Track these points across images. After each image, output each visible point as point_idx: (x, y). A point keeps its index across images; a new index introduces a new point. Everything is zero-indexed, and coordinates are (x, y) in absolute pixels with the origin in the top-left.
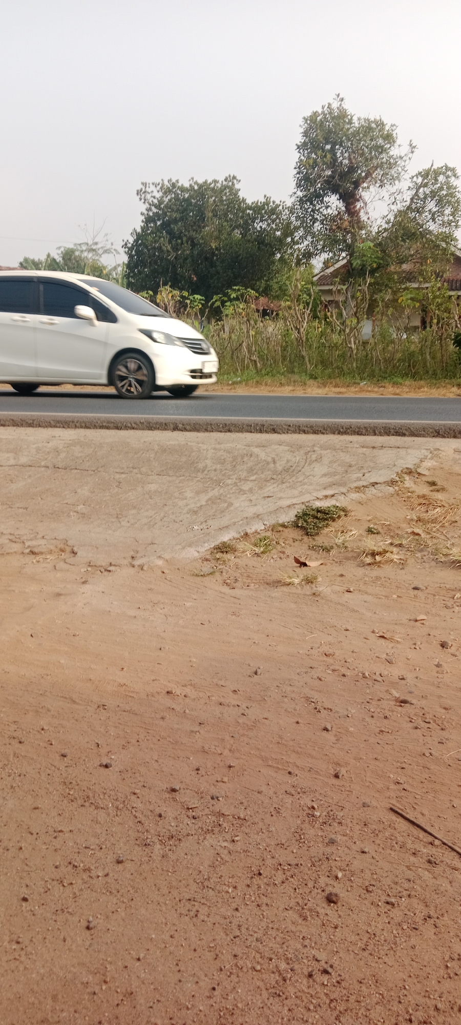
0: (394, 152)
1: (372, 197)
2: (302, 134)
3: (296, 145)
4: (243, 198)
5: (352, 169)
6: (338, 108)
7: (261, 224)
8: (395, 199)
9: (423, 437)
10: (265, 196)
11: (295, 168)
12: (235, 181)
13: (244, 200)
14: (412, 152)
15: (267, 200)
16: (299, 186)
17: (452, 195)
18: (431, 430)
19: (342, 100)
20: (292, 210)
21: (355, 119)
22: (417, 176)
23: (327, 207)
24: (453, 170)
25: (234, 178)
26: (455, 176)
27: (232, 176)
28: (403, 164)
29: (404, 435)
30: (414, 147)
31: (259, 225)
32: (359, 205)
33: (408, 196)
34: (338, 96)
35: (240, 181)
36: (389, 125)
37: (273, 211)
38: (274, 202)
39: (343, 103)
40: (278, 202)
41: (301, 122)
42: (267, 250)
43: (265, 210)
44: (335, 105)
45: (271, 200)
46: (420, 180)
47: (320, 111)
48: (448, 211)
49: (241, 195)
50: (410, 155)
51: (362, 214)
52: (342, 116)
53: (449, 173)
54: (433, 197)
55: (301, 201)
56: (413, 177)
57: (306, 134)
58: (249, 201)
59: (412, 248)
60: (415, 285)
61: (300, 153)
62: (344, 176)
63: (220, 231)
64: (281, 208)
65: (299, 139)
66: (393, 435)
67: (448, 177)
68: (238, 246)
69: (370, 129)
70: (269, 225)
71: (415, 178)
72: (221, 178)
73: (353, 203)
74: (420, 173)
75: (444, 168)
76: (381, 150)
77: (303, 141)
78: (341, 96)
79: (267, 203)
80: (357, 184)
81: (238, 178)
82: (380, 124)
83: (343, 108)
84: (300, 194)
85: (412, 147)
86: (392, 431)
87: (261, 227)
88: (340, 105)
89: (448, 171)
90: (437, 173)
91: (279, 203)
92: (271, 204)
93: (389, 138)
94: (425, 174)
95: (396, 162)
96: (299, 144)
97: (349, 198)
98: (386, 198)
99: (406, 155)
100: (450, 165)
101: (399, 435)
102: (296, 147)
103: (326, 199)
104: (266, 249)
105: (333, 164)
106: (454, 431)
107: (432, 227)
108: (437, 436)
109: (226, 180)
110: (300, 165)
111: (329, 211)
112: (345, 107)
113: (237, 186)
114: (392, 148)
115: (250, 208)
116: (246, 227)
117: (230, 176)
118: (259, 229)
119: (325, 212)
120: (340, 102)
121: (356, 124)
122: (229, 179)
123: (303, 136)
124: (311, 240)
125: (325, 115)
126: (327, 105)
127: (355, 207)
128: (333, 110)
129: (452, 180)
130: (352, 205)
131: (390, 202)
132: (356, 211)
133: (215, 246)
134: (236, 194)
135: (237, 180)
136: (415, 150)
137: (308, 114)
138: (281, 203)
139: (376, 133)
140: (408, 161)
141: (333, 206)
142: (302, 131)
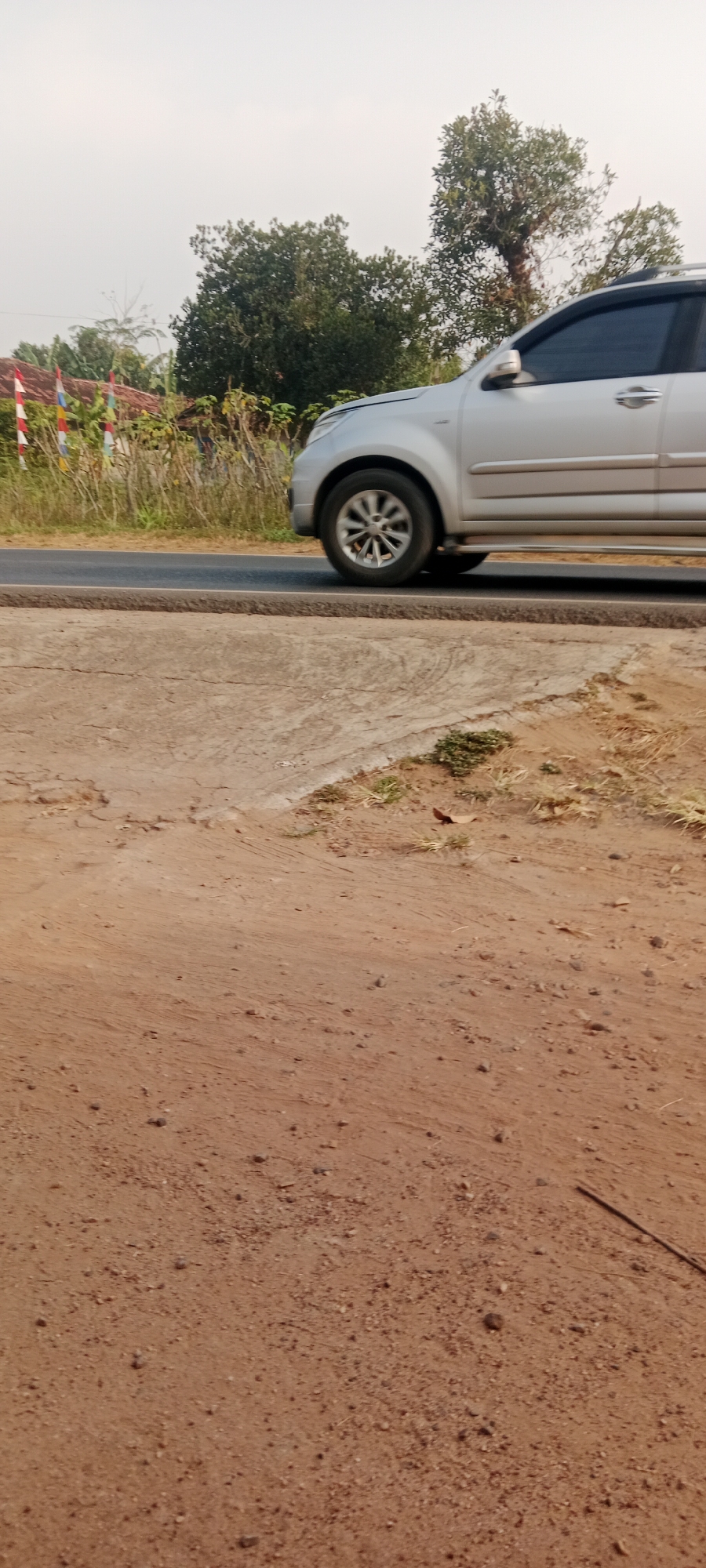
0: (582, 182)
1: (548, 252)
2: (442, 153)
3: (434, 169)
4: (352, 251)
5: (518, 208)
6: (496, 111)
7: (380, 292)
8: (583, 255)
9: (625, 625)
10: (386, 249)
11: (432, 205)
12: (340, 225)
13: (354, 255)
14: (609, 183)
15: (388, 255)
16: (437, 233)
17: (667, 252)
18: (637, 616)
19: (502, 99)
20: (427, 272)
21: (522, 130)
22: (615, 220)
23: (480, 267)
24: (670, 212)
25: (339, 219)
26: (673, 221)
27: (336, 216)
28: (595, 201)
29: (596, 623)
30: (612, 176)
31: (377, 294)
32: (528, 264)
33: (602, 251)
34: (496, 92)
35: (347, 224)
36: (574, 140)
37: (399, 273)
38: (399, 258)
39: (503, 104)
40: (405, 258)
41: (441, 133)
42: (390, 333)
43: (385, 270)
44: (492, 108)
45: (396, 255)
46: (620, 227)
47: (469, 116)
49: (350, 246)
50: (606, 188)
51: (533, 278)
52: (502, 125)
53: (665, 217)
54: (639, 255)
55: (442, 257)
56: (610, 222)
57: (447, 152)
58: (362, 256)
61: (438, 181)
62: (504, 218)
63: (318, 303)
64: (410, 267)
65: (438, 160)
66: (580, 623)
67: (662, 223)
68: (346, 327)
69: (545, 145)
70: (392, 294)
71: (613, 223)
72: (319, 220)
73: (520, 261)
74: (620, 217)
75: (657, 209)
76: (562, 178)
77: (443, 162)
78: (500, 94)
79: (389, 259)
80: (525, 232)
81: (345, 219)
82: (561, 138)
83: (503, 112)
84: (439, 246)
85: (610, 176)
86: (579, 616)
87: (380, 297)
88: (500, 107)
89: (663, 214)
90: (646, 217)
91: (407, 259)
92: (396, 261)
93: (574, 160)
94: (629, 219)
95: (585, 198)
96: (438, 167)
97: (514, 254)
98: (570, 253)
99: (599, 188)
100: (667, 205)
101: (589, 623)
102: (433, 172)
103: (479, 254)
104: (388, 331)
105: (490, 199)
108: (646, 624)
109: (326, 222)
110: (440, 199)
111: (484, 273)
112: (507, 110)
113: (343, 233)
114: (579, 176)
115: (363, 267)
116: (357, 297)
117: (332, 216)
118: (377, 299)
119: (477, 275)
120: (499, 103)
121: (525, 137)
122: (331, 221)
123: (444, 155)
124: (456, 318)
125: (477, 122)
126: (480, 107)
127: (523, 267)
128: (489, 115)
129: (669, 227)
130: (518, 264)
131: (575, 260)
132: (525, 273)
133: (311, 326)
134: (342, 245)
135: (343, 223)
136: (613, 180)
137: (451, 120)
138: (411, 260)
139: (554, 153)
140: (602, 197)
141: (490, 265)
142: (442, 147)
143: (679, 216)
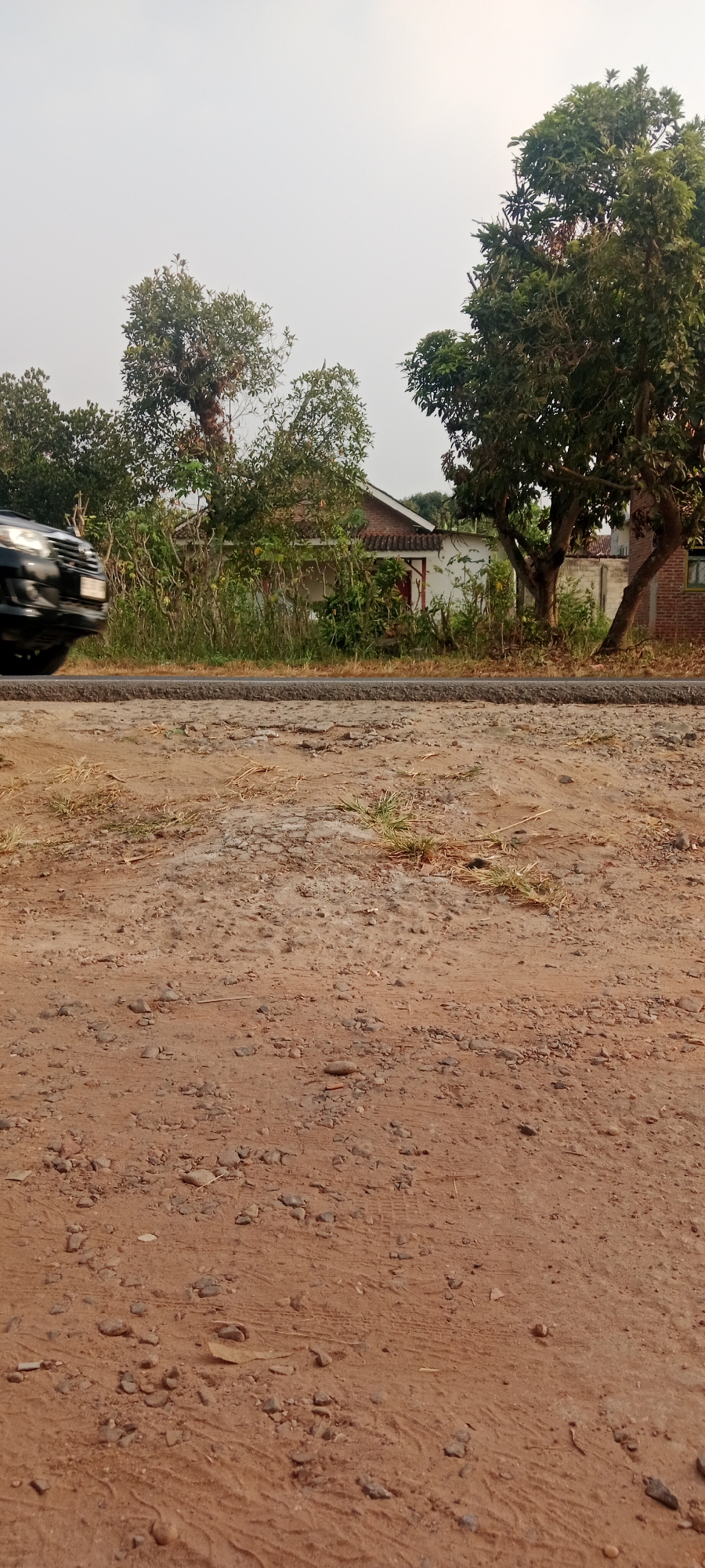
0: (265, 342)
1: (241, 409)
2: (130, 312)
3: (123, 326)
4: (55, 404)
5: (202, 364)
6: (178, 275)
7: (83, 443)
8: (274, 411)
10: (88, 402)
11: (123, 360)
12: (41, 378)
13: (56, 408)
14: (290, 345)
15: (91, 408)
16: (129, 386)
17: (347, 408)
19: (183, 263)
20: (125, 423)
21: (204, 294)
22: (300, 379)
23: (176, 420)
24: (350, 373)
25: (40, 372)
26: (353, 382)
27: (36, 370)
28: (279, 360)
30: (292, 337)
31: (80, 444)
32: (219, 420)
33: (290, 409)
34: (178, 257)
35: (48, 378)
36: (259, 305)
37: (101, 426)
38: (102, 412)
39: (185, 267)
40: (108, 412)
41: (127, 293)
42: (90, 481)
43: (84, 421)
44: (174, 270)
45: (99, 409)
46: (306, 387)
47: (152, 276)
48: (348, 433)
49: (52, 398)
50: (288, 349)
51: (225, 432)
52: (188, 289)
53: (345, 378)
54: (325, 411)
55: (139, 408)
56: (295, 381)
57: (135, 311)
58: (66, 409)
59: (299, 483)
60: (316, 542)
61: (129, 338)
62: (191, 374)
63: (16, 451)
64: (111, 420)
65: (127, 318)
67: (343, 383)
68: (43, 474)
69: (229, 308)
70: (94, 444)
71: (299, 383)
72: (19, 374)
73: (211, 415)
74: (305, 376)
75: (337, 369)
76: (246, 339)
77: (131, 321)
78: (181, 258)
79: (92, 412)
80: (215, 389)
81: (46, 374)
82: (241, 301)
83: (186, 276)
84: (134, 399)
85: (289, 337)
86: (12, 692)
87: (84, 448)
88: (182, 270)
89: (340, 374)
90: (330, 377)
91: (109, 413)
92: (98, 414)
93: (256, 323)
94: (313, 378)
95: (268, 358)
96: (127, 325)
97: (205, 408)
98: (261, 409)
99: (281, 348)
100: (346, 367)
101: (22, 699)
102: (123, 330)
103: (173, 407)
104: (88, 479)
105: (177, 355)
107: (340, 460)
109: (27, 374)
110: (128, 357)
111: (179, 427)
112: (189, 273)
113: (46, 386)
114: (260, 336)
115: (65, 418)
116: (61, 444)
117: (33, 370)
118: (81, 450)
119: (174, 428)
120: (181, 267)
121: (208, 300)
122: (31, 374)
123: (133, 314)
124: (150, 466)
125: (160, 284)
126: (162, 270)
127: (215, 421)
128: (171, 276)
129: (349, 386)
130: (209, 418)
131: (266, 417)
132: (215, 428)
133: (9, 473)
134: (44, 397)
135: (44, 376)
136: (294, 341)
137: (138, 281)
138: (113, 413)
139: (237, 315)
140: (285, 357)
141: (186, 420)
142: (130, 306)
143: (358, 376)
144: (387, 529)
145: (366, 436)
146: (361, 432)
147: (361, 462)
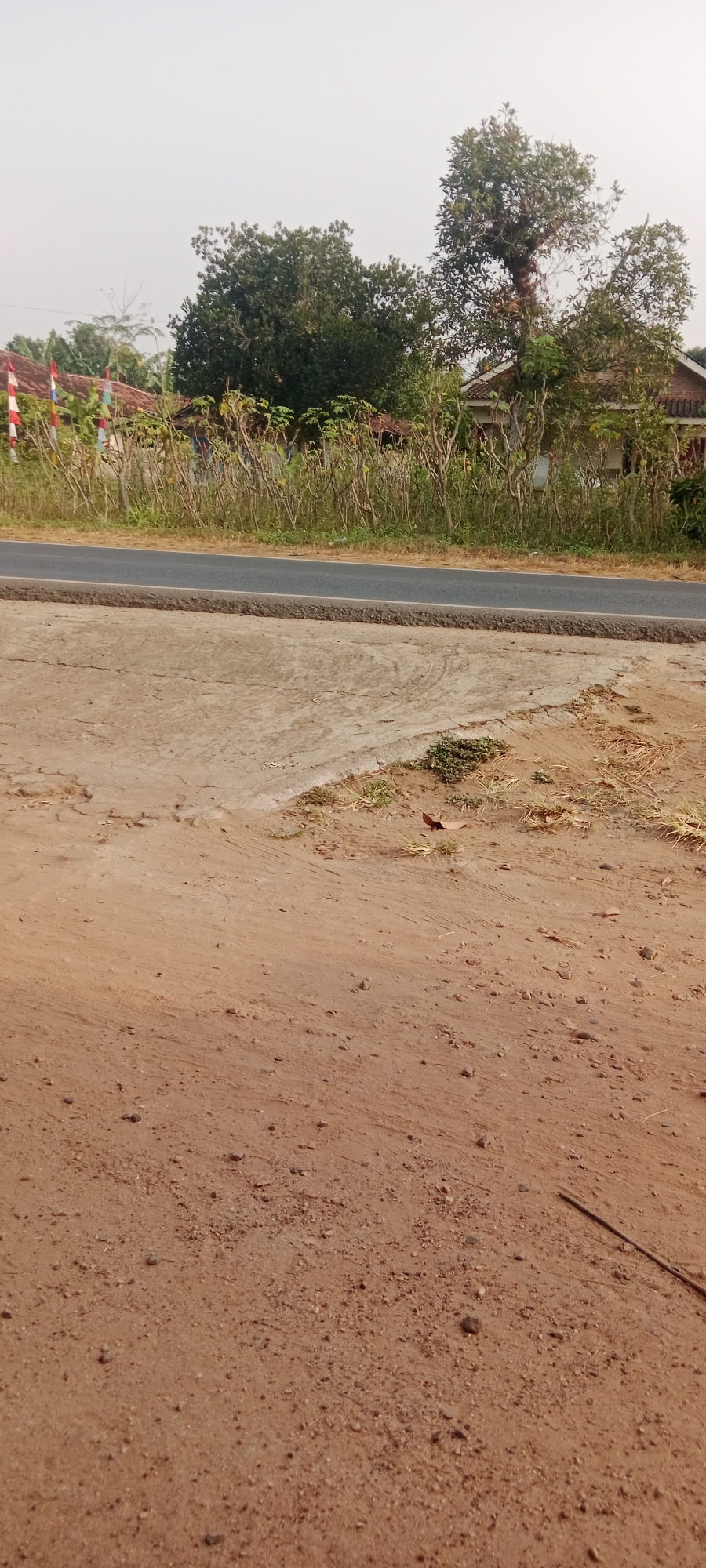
0: (590, 197)
1: (554, 266)
2: (450, 163)
3: (441, 179)
4: (357, 258)
5: (525, 221)
6: (506, 125)
7: (383, 300)
8: (589, 270)
9: (622, 638)
10: (391, 257)
11: (438, 216)
12: (345, 231)
13: (358, 262)
14: (618, 199)
15: (393, 263)
16: (443, 243)
17: (674, 269)
18: (634, 629)
19: (512, 112)
20: (431, 280)
21: (531, 144)
22: (622, 236)
23: (485, 278)
24: (678, 230)
25: (344, 225)
26: (680, 239)
27: (341, 222)
28: (603, 216)
29: (593, 635)
30: (621, 192)
31: (380, 302)
32: (533, 277)
33: (608, 267)
34: (507, 105)
35: (352, 232)
36: (584, 155)
37: (402, 281)
38: (404, 267)
39: (513, 117)
40: (410, 267)
41: (450, 144)
42: (392, 341)
43: (390, 278)
44: (501, 121)
45: (401, 263)
46: (627, 244)
47: (478, 128)
48: (669, 293)
49: (354, 253)
50: (614, 204)
51: (538, 292)
52: (512, 138)
53: (672, 235)
54: (646, 271)
55: (446, 267)
56: (617, 238)
57: (455, 163)
58: (366, 264)
59: (615, 348)
60: (616, 406)
61: (446, 192)
62: (512, 231)
63: (320, 308)
64: (414, 276)
65: (446, 171)
66: (577, 634)
67: (669, 240)
68: (348, 334)
69: (555, 160)
70: (395, 302)
71: (620, 239)
72: (323, 226)
73: (525, 274)
74: (627, 233)
75: (665, 226)
76: (570, 193)
77: (451, 173)
78: (511, 107)
79: (394, 268)
80: (532, 245)
81: (350, 226)
82: (570, 153)
83: (513, 125)
84: (444, 256)
85: (618, 193)
86: (576, 628)
87: (383, 305)
88: (510, 120)
89: (671, 231)
90: (653, 234)
91: (412, 269)
92: (400, 270)
93: (583, 176)
94: (636, 235)
95: (593, 214)
96: (446, 178)
97: (520, 266)
98: (576, 268)
99: (607, 203)
100: (675, 223)
101: (586, 635)
102: (440, 183)
103: (484, 266)
104: (390, 339)
105: (497, 211)
106: (668, 630)
107: (643, 316)
108: (644, 638)
109: (331, 228)
110: (447, 210)
111: (489, 285)
112: (517, 124)
113: (348, 239)
114: (587, 192)
115: (367, 274)
116: (359, 303)
117: (337, 222)
118: (380, 307)
119: (482, 286)
120: (509, 116)
121: (534, 151)
122: (336, 227)
123: (452, 166)
124: (459, 328)
125: (486, 134)
126: (489, 120)
127: (528, 280)
128: (498, 127)
129: (676, 245)
130: (524, 277)
131: (581, 275)
132: (529, 287)
133: (313, 331)
134: (346, 251)
135: (348, 230)
136: (622, 196)
137: (460, 132)
138: (416, 269)
139: (563, 167)
140: (610, 213)
141: (495, 277)
142: (451, 158)
143: (686, 234)
144: (684, 392)
145: (687, 297)
146: (682, 290)
147: (679, 325)
